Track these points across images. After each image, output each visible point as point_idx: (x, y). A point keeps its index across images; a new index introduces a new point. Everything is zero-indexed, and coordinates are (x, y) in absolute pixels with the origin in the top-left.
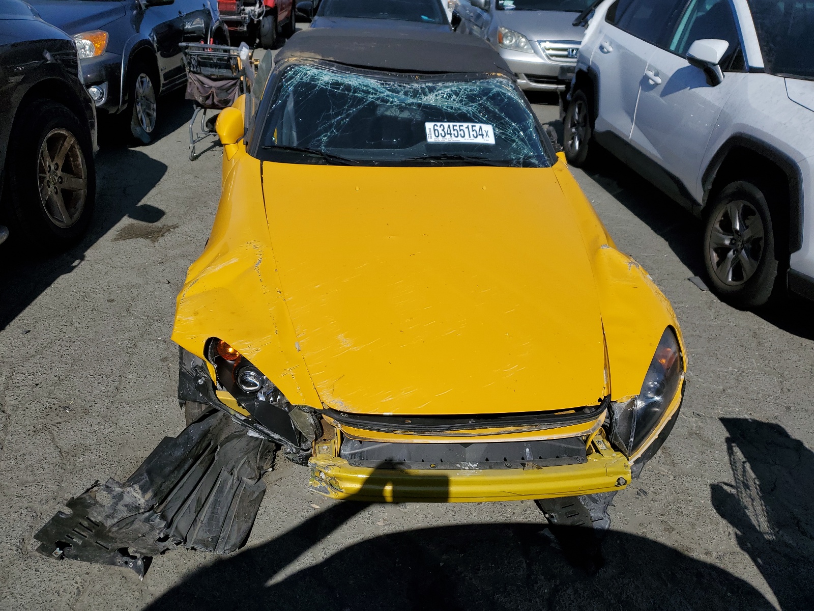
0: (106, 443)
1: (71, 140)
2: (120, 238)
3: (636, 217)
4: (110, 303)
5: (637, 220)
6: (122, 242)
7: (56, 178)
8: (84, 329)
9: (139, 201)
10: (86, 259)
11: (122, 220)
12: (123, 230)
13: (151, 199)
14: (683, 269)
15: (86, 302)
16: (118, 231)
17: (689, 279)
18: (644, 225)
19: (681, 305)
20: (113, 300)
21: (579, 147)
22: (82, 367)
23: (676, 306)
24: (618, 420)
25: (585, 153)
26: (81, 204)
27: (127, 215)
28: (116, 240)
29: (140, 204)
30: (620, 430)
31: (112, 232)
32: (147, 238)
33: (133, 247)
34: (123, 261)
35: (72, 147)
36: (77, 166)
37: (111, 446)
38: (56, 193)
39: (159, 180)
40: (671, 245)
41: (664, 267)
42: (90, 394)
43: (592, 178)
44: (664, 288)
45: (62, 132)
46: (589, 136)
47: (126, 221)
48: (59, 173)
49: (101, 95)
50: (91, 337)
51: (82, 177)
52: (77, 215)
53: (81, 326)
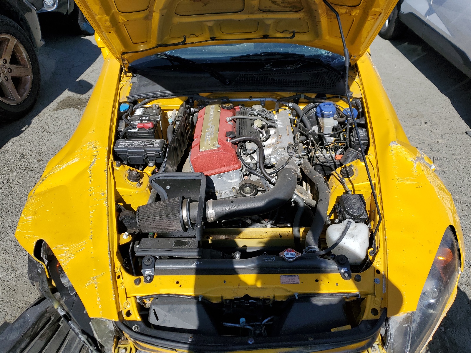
0: (4, 289)
1: (13, 42)
2: (59, 108)
3: (428, 79)
4: (38, 163)
5: (428, 81)
6: (59, 111)
7: (5, 70)
8: (15, 185)
9: (78, 78)
10: (31, 125)
11: (63, 94)
12: (62, 102)
13: (86, 76)
14: (462, 124)
15: (22, 162)
16: (58, 103)
17: (466, 133)
18: (433, 86)
19: (458, 157)
20: (41, 160)
21: (388, 24)
22: (5, 219)
23: (455, 157)
24: (393, 336)
25: (392, 30)
26: (29, 85)
27: (67, 90)
28: (56, 110)
29: (77, 80)
30: (395, 346)
31: (54, 104)
32: (76, 107)
33: (65, 115)
34: (55, 127)
35: (16, 46)
36: (23, 59)
37: (8, 292)
38: (7, 80)
39: (94, 61)
40: (453, 103)
41: (447, 123)
42: (4, 243)
43: (397, 48)
44: (445, 141)
45: (4, 36)
46: (396, 17)
47: (67, 94)
48: (8, 65)
49: (54, 2)
50: (18, 192)
51: (27, 66)
52: (25, 95)
53: (14, 182)
